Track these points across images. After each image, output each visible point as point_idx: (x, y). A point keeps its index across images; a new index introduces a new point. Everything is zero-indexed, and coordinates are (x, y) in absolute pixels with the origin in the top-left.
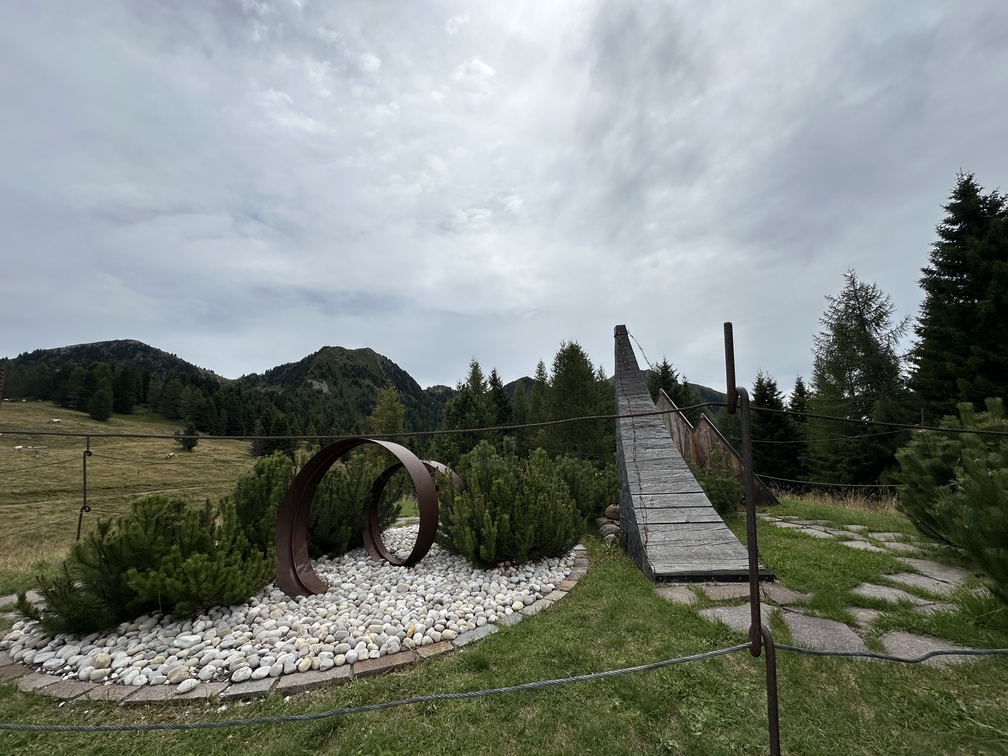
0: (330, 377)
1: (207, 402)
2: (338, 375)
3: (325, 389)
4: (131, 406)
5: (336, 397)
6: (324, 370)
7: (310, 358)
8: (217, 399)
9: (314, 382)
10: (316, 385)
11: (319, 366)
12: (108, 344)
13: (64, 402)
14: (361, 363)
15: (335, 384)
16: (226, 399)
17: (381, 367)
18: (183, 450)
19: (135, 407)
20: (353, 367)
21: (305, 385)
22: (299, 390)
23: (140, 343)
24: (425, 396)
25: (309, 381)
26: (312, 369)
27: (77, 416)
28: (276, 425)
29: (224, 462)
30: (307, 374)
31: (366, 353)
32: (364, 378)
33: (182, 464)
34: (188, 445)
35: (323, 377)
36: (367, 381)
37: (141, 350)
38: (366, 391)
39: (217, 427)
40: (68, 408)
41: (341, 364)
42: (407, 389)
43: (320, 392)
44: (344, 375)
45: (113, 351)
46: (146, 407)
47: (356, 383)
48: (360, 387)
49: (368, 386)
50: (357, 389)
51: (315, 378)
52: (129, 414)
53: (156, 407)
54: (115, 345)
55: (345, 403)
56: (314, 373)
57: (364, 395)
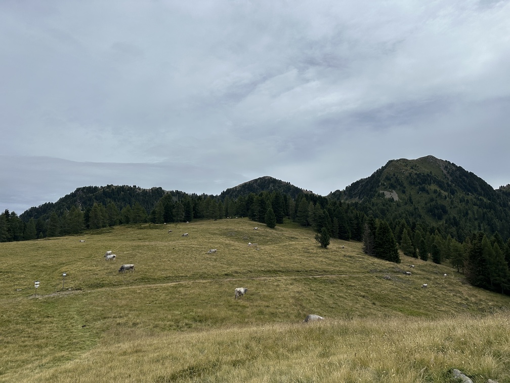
0: (398, 187)
1: (324, 213)
2: (406, 184)
3: (396, 198)
4: (282, 218)
5: (406, 204)
6: (393, 181)
7: (379, 173)
8: (329, 210)
9: (386, 192)
10: (388, 195)
11: (388, 179)
12: (256, 180)
13: (253, 218)
14: (425, 170)
15: (404, 192)
16: (334, 210)
17: (445, 172)
18: (321, 247)
19: (284, 219)
20: (418, 175)
21: (379, 195)
22: (374, 200)
23: (271, 178)
24: (498, 196)
25: (381, 192)
26: (382, 181)
27: (261, 225)
28: (381, 228)
29: (350, 257)
30: (378, 186)
31: (429, 161)
32: (430, 184)
33: (326, 258)
34: (325, 244)
35: (392, 187)
36: (433, 187)
37: (272, 182)
38: (434, 196)
39: (332, 231)
40: (255, 221)
41: (407, 174)
42: (476, 191)
43: (392, 200)
44: (411, 183)
45: (259, 185)
46: (289, 218)
47: (423, 190)
48: (428, 192)
49: (435, 192)
50: (424, 195)
51: (385, 189)
52: (282, 223)
53: (294, 218)
54: (259, 181)
55: (415, 209)
56: (384, 185)
57: (432, 200)
